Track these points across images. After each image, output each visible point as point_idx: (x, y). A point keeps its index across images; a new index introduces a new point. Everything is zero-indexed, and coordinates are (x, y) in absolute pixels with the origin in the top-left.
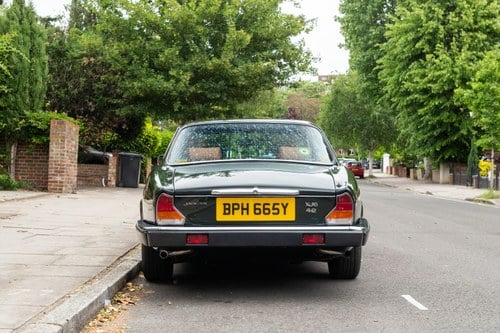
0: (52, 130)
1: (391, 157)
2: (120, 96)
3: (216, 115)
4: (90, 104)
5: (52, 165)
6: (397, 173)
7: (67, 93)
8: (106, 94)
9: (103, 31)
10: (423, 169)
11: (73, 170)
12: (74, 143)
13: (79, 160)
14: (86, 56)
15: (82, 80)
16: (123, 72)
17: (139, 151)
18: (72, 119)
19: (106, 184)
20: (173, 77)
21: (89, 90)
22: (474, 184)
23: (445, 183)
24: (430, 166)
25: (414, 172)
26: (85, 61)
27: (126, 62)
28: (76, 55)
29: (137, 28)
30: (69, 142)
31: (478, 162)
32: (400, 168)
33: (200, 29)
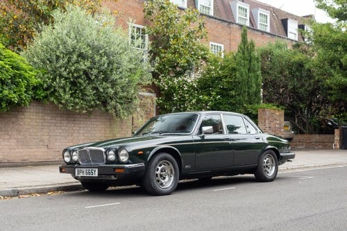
0: (259, 115)
4: (320, 95)
12: (278, 122)
30: (270, 121)
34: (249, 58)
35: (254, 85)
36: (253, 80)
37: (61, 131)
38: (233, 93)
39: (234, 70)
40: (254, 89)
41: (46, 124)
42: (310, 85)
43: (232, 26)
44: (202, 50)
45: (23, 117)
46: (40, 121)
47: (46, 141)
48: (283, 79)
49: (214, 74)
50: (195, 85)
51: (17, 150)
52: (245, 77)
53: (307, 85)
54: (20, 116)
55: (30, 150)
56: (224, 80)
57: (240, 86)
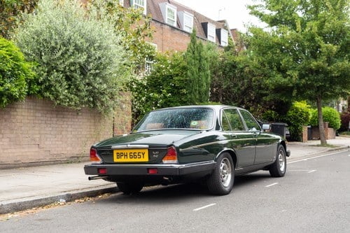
4: (252, 95)
8: (261, 88)
15: (245, 81)
20: (289, 75)
28: (242, 66)
34: (198, 58)
35: (205, 84)
36: (204, 79)
37: (51, 129)
38: (184, 91)
39: (184, 68)
40: (204, 88)
41: (37, 122)
42: (243, 85)
43: (164, 26)
44: (149, 48)
45: (15, 113)
46: (32, 118)
47: (38, 139)
48: (217, 79)
49: (165, 72)
50: (145, 83)
51: (9, 151)
52: (196, 76)
53: (240, 85)
54: (12, 113)
55: (23, 150)
56: (176, 78)
57: (191, 84)
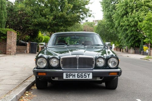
0: (8, 34)
1: (115, 45)
2: (30, 24)
3: (62, 31)
4: (21, 26)
5: (8, 46)
6: (117, 50)
7: (14, 23)
8: (26, 23)
9: (25, 3)
10: (125, 49)
11: (15, 47)
12: (15, 39)
13: (17, 44)
14: (20, 11)
15: (19, 19)
16: (32, 16)
17: (37, 42)
18: (14, 31)
19: (26, 52)
20: (47, 18)
21: (21, 22)
22: (142, 54)
23: (132, 53)
24: (128, 48)
25: (123, 50)
26: (20, 12)
27: (33, 13)
28: (16, 11)
29: (36, 2)
30: (13, 38)
31: (143, 47)
32: (118, 49)
33: (57, 3)
